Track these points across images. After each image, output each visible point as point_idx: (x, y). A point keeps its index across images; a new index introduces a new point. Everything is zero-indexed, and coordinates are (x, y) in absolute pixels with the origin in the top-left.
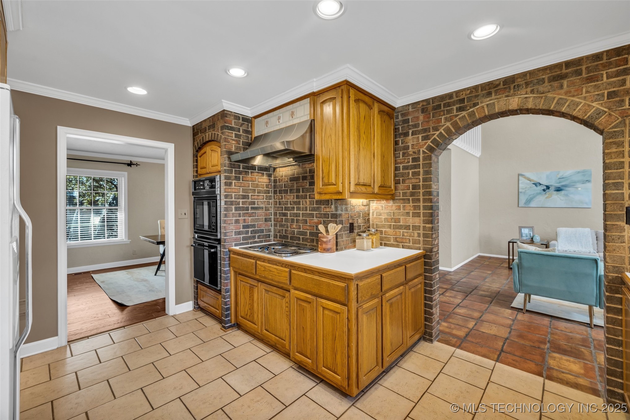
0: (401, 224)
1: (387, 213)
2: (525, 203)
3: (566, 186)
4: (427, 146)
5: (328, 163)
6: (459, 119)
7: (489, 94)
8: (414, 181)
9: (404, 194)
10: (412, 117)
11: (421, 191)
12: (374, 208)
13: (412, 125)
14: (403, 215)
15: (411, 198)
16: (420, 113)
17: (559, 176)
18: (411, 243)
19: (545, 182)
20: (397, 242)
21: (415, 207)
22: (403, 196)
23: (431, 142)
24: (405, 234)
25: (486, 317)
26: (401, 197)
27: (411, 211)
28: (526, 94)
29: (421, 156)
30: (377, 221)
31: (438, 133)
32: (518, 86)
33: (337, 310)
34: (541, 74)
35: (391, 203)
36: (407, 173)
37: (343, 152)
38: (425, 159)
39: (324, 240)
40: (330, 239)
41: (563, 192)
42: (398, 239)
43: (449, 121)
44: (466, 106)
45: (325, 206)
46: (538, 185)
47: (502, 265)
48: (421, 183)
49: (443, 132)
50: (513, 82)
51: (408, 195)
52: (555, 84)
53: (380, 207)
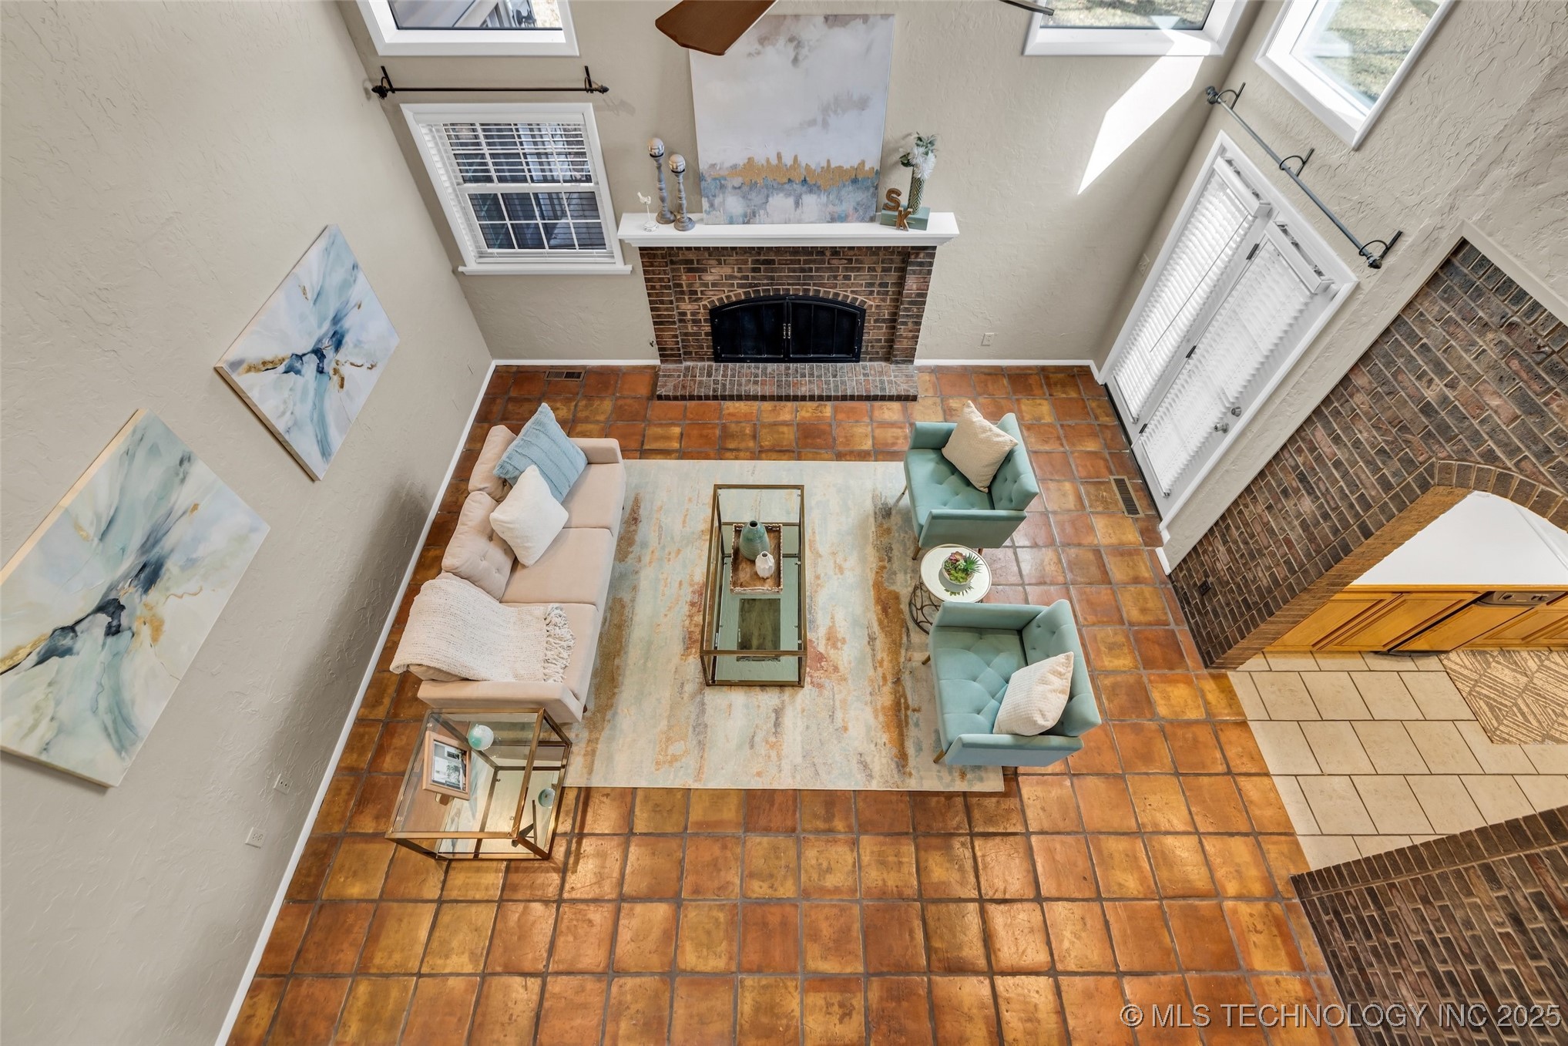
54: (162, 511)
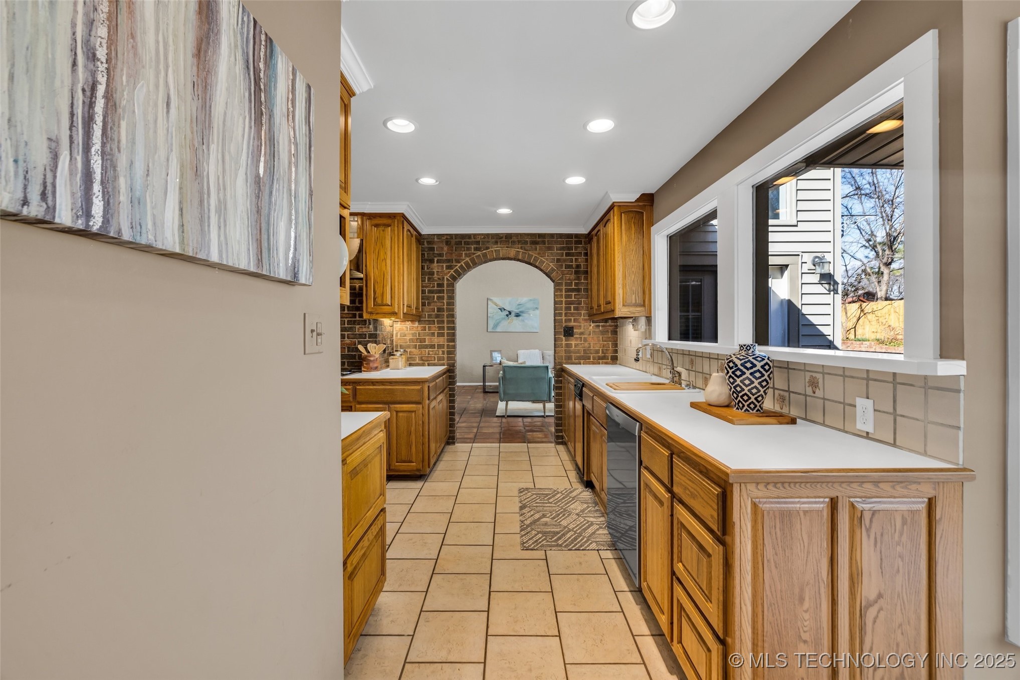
0: (427, 343)
1: (413, 334)
2: (493, 328)
3: (522, 312)
4: (450, 275)
5: (382, 284)
6: (476, 256)
7: (496, 243)
8: (439, 304)
9: (430, 316)
10: (437, 246)
11: (445, 314)
12: (397, 329)
13: (437, 254)
14: (428, 335)
15: (436, 320)
16: (445, 244)
17: (518, 303)
18: (436, 360)
19: (508, 308)
20: (423, 360)
21: (440, 328)
22: (428, 318)
23: (454, 272)
24: (431, 353)
25: (482, 425)
26: (427, 319)
27: (436, 332)
28: (518, 249)
29: (445, 282)
30: (401, 342)
31: (459, 265)
32: (514, 242)
33: (412, 410)
34: (526, 238)
35: (417, 324)
36: (432, 297)
37: (398, 276)
38: (448, 285)
39: (372, 359)
40: (377, 358)
41: (520, 318)
42: (423, 358)
43: (468, 257)
44: (481, 248)
45: (361, 326)
46: (503, 310)
47: (477, 391)
48: (445, 307)
49: (463, 264)
50: (511, 238)
51: (433, 317)
52: (533, 246)
53: (404, 328)
54: (527, 311)
